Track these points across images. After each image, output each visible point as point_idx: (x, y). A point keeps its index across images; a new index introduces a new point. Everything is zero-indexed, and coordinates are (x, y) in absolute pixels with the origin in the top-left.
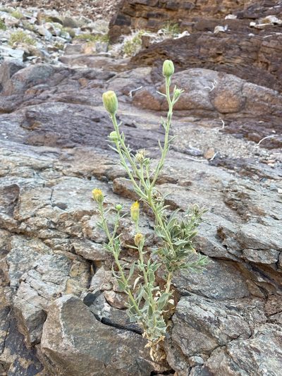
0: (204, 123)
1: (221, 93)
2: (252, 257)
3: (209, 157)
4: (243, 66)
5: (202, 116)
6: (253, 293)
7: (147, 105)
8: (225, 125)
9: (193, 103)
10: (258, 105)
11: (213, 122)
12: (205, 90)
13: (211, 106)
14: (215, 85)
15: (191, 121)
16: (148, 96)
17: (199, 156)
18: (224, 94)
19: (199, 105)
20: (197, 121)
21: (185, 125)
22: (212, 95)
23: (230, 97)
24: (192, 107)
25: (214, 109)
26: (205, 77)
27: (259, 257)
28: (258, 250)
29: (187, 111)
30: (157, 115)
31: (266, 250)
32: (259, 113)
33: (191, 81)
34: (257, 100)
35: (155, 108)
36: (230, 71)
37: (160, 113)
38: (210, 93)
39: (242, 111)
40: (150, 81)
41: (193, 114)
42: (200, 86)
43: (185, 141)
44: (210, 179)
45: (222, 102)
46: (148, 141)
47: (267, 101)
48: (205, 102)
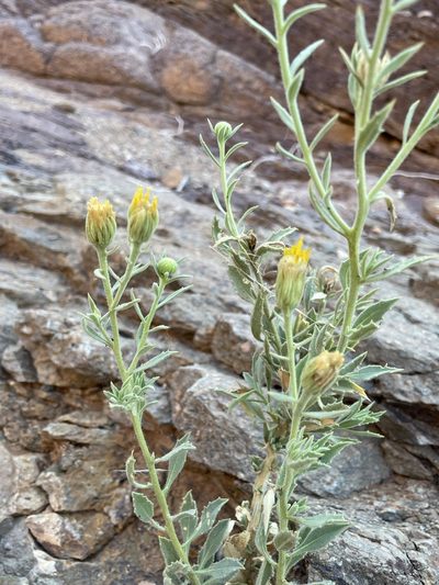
0: (142, 116)
1: (176, 61)
2: (403, 392)
3: (172, 184)
4: (211, 18)
5: (139, 103)
6: (400, 470)
7: (12, 59)
8: (185, 127)
9: (119, 71)
10: (242, 97)
11: (160, 117)
12: (142, 49)
13: (155, 85)
14: (160, 42)
15: (115, 109)
16: (16, 40)
17: (152, 180)
18: (182, 64)
19: (132, 77)
20: (128, 110)
21: (104, 114)
22: (157, 62)
23: (193, 71)
24: (118, 78)
25: (161, 92)
26: (140, 23)
27: (416, 389)
28: (411, 374)
29: (107, 88)
30: (38, 85)
31: (428, 372)
32: (245, 113)
33: (113, 24)
34: (240, 86)
35: (34, 69)
36: (187, 22)
37: (44, 81)
38: (152, 57)
39: (215, 105)
40: (14, 9)
41: (120, 96)
42: (131, 39)
43: (115, 148)
44: (201, 225)
45: (176, 80)
46: (34, 135)
47: (256, 92)
48: (143, 72)
